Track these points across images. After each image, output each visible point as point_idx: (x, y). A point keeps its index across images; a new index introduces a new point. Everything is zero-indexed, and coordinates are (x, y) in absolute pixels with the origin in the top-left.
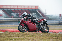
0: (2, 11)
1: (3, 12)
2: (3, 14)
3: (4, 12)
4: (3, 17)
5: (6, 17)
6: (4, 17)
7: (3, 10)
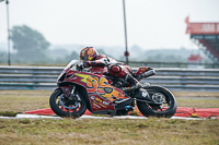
0: (197, 42)
1: (201, 46)
2: (202, 54)
3: (205, 48)
4: (201, 64)
5: (213, 66)
6: (206, 64)
7: (201, 41)
